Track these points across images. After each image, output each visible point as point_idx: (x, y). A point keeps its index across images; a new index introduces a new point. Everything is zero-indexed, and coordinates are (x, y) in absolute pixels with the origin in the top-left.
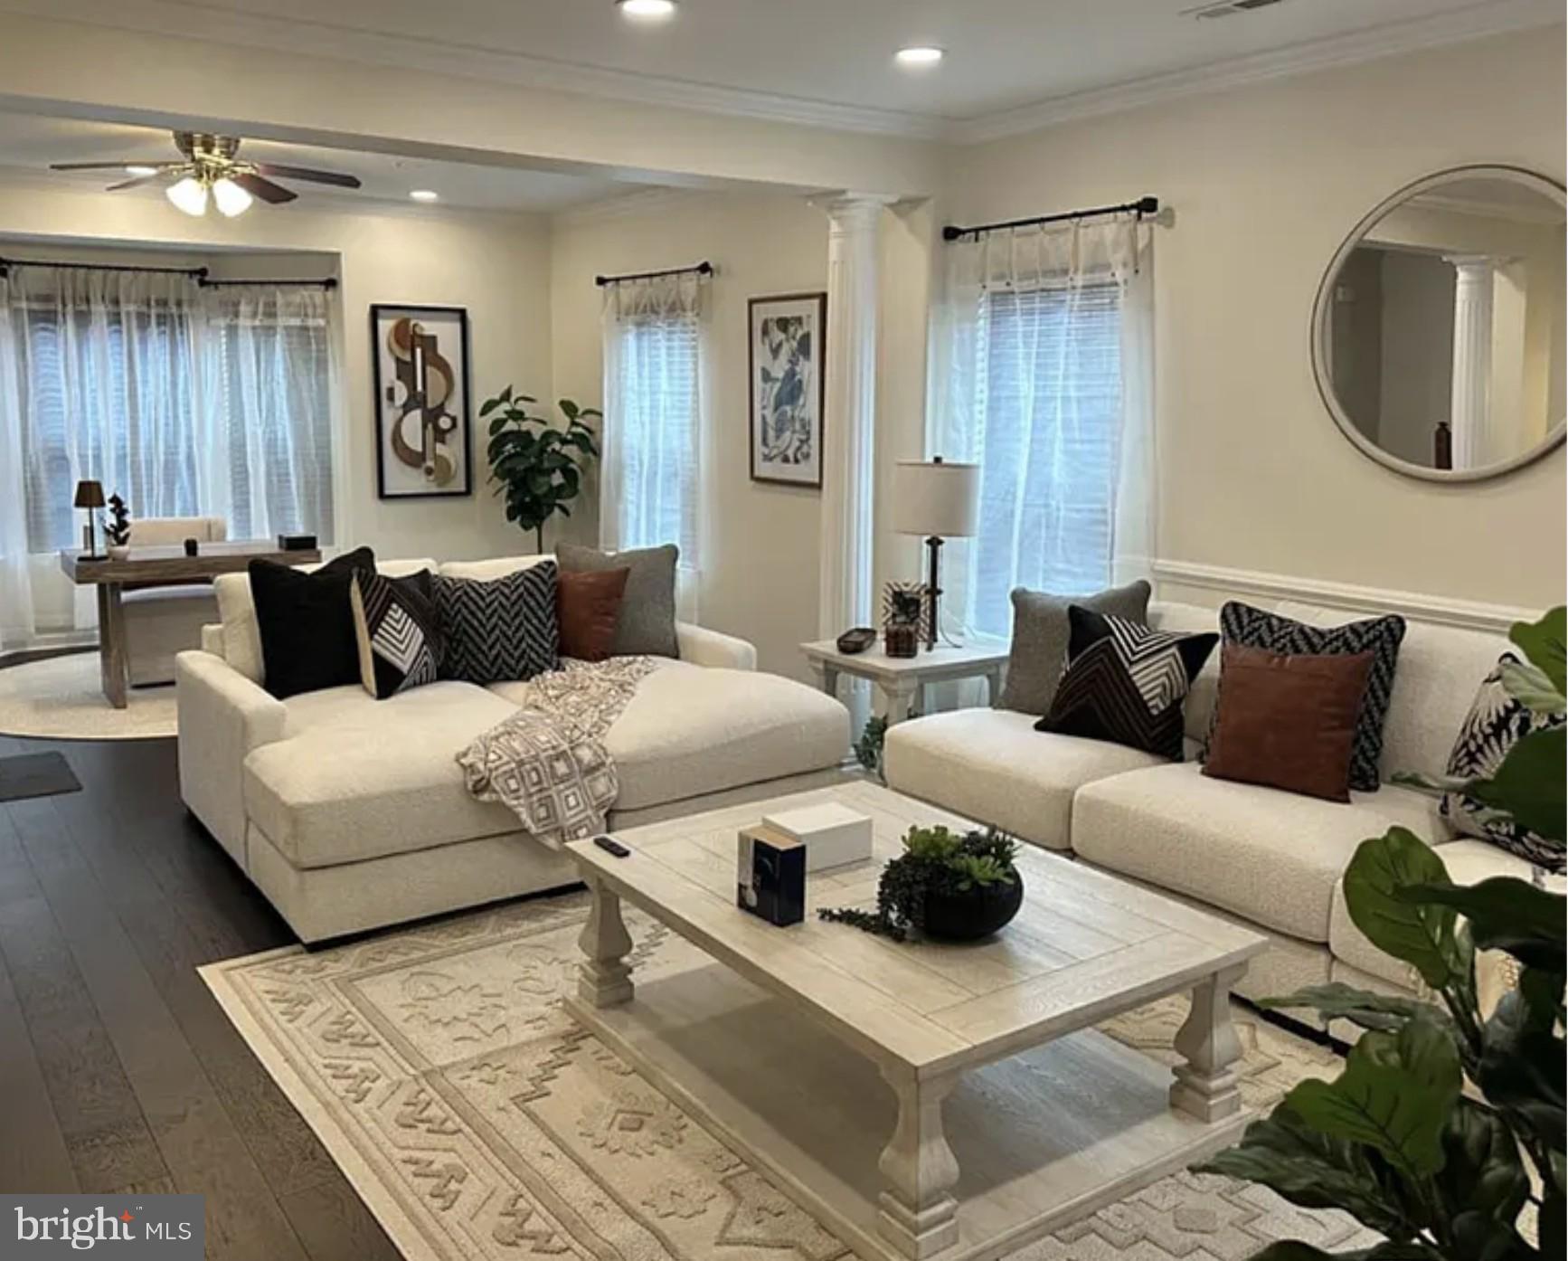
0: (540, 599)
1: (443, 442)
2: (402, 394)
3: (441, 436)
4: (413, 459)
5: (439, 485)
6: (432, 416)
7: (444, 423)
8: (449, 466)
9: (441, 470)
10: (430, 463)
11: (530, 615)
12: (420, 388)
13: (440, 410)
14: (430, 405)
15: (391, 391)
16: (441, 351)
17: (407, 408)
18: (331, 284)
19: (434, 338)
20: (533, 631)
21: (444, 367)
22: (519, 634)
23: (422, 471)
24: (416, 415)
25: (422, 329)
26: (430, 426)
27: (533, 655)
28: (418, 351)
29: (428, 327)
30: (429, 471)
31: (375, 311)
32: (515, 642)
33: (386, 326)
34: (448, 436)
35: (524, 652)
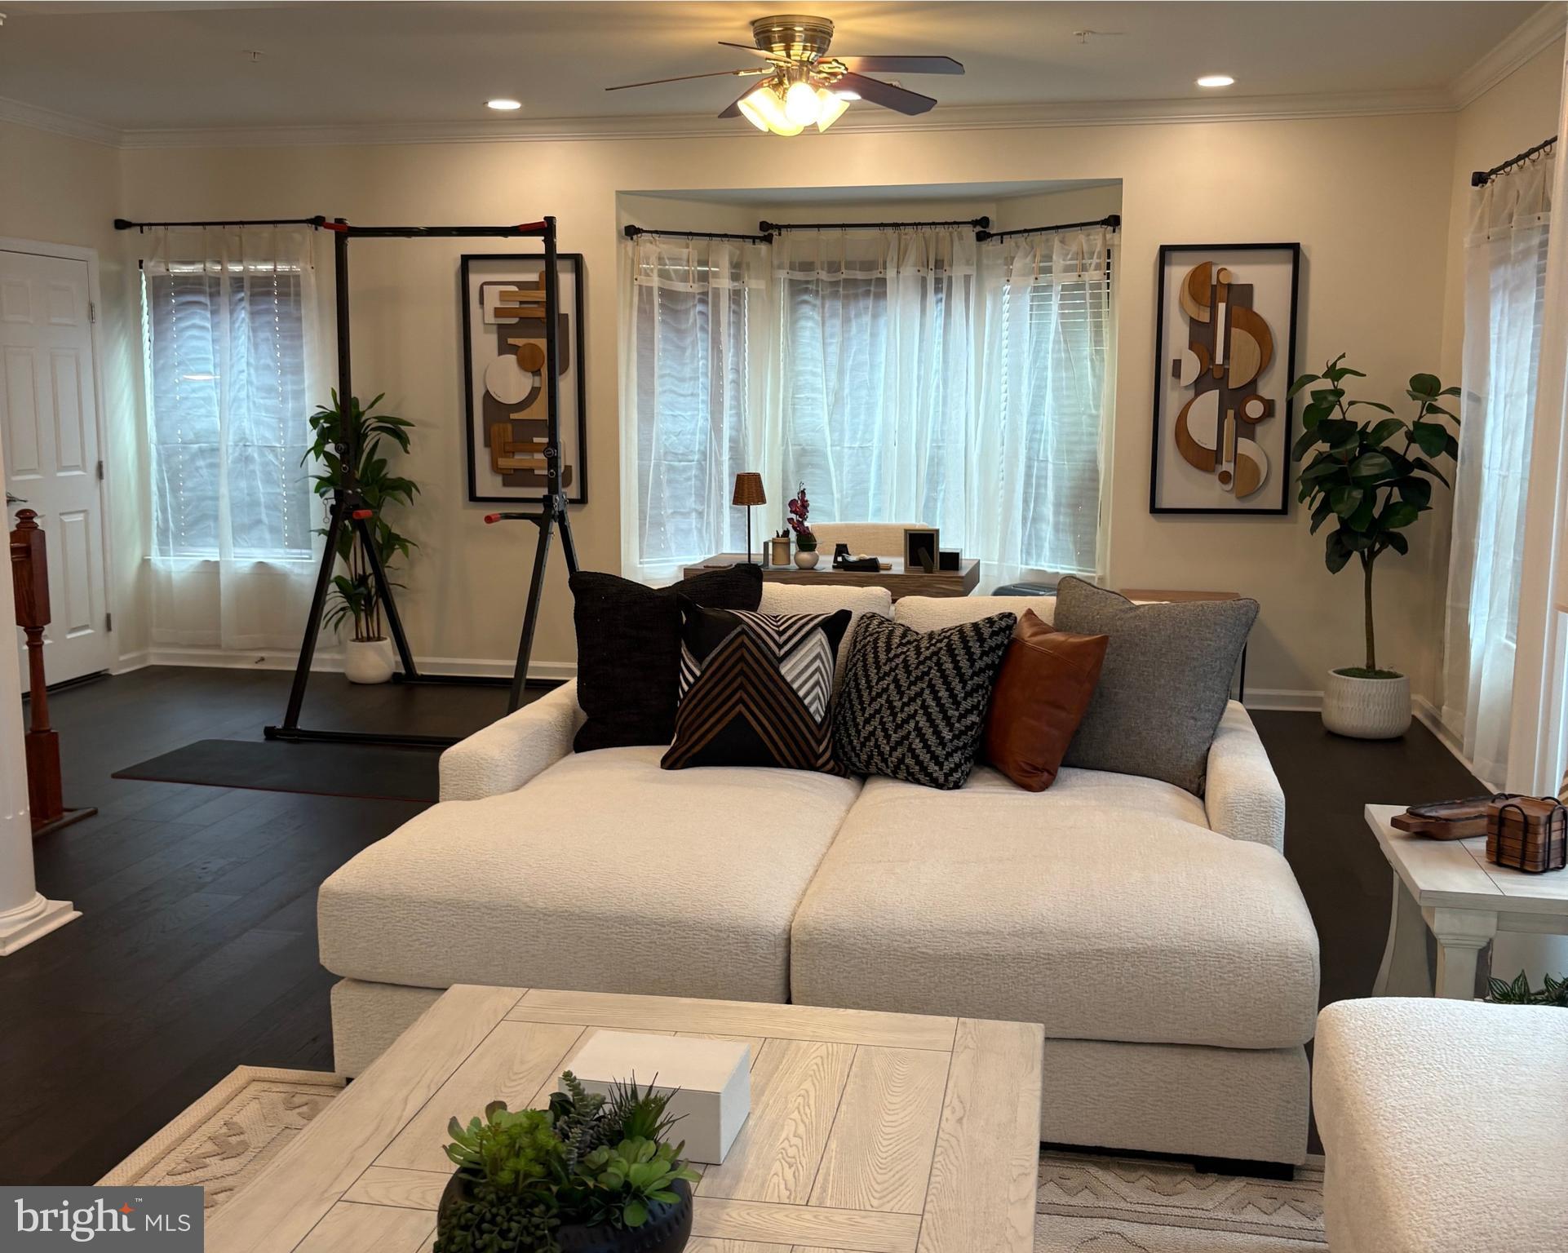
0: (964, 663)
1: (1252, 437)
2: (1192, 368)
3: (1247, 427)
4: (1203, 460)
5: (1240, 498)
6: (1234, 399)
7: (1254, 409)
8: (1255, 469)
9: (1245, 477)
10: (1227, 466)
11: (938, 683)
12: (1219, 360)
13: (1250, 390)
14: (1232, 385)
15: (1177, 364)
16: (1259, 306)
17: (1200, 386)
18: (1114, 221)
19: (1248, 289)
20: (934, 709)
21: (1260, 330)
22: (911, 709)
23: (1215, 478)
24: (1212, 397)
25: (1230, 274)
26: (1231, 413)
27: (917, 745)
28: (1222, 307)
29: (1241, 272)
30: (1225, 478)
31: (1166, 253)
32: (900, 717)
33: (1178, 273)
34: (1260, 430)
35: (906, 737)
